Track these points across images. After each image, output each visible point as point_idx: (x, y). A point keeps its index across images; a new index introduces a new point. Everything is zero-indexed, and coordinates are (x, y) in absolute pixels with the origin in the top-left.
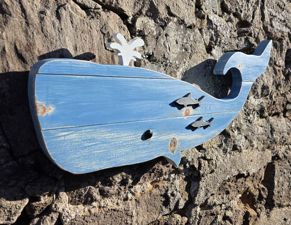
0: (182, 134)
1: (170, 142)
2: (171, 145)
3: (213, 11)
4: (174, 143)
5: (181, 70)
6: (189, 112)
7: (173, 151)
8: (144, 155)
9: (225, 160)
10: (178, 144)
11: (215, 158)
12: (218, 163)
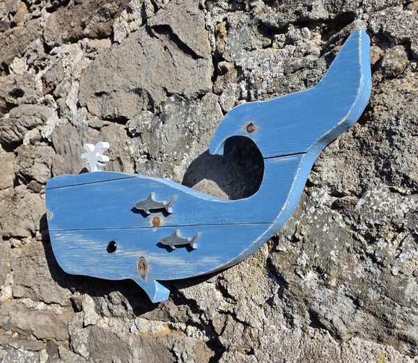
0: (153, 254)
1: (138, 262)
2: (140, 268)
3: (246, 49)
4: (144, 264)
5: (184, 162)
6: (159, 222)
7: (143, 277)
8: (111, 271)
9: (286, 342)
10: (149, 267)
11: (259, 325)
12: (265, 340)
